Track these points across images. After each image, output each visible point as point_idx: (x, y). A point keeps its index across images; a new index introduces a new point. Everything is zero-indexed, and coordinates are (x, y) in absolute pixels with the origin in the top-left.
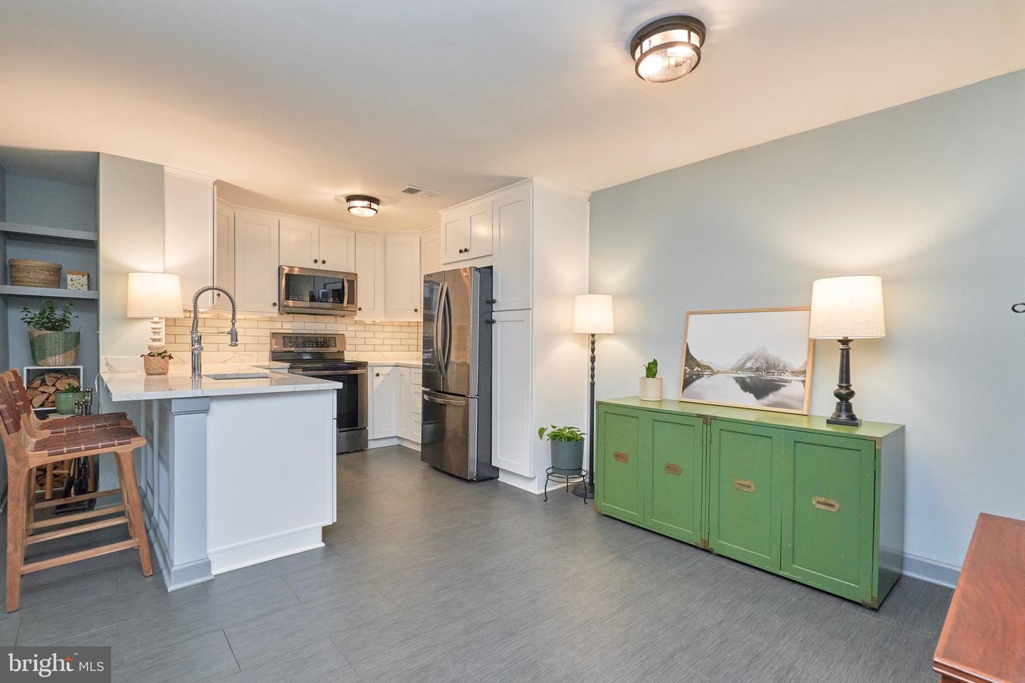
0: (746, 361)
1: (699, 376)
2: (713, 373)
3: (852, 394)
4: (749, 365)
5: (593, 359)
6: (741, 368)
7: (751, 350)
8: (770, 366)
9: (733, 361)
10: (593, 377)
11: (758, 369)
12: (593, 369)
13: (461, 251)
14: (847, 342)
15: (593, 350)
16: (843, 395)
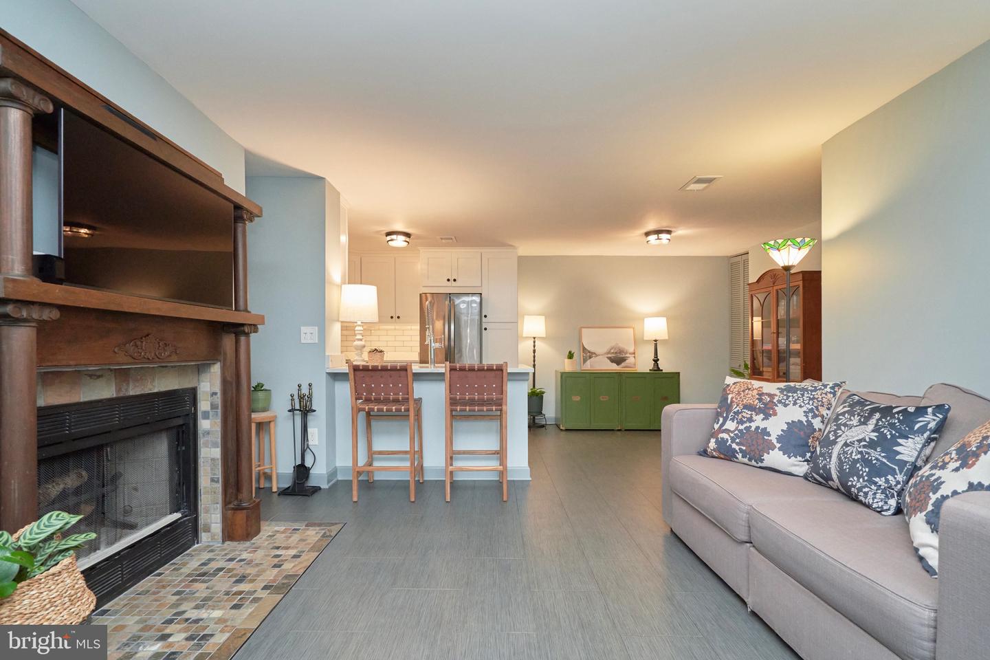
0: (612, 349)
1: (590, 357)
2: (597, 356)
3: (658, 360)
4: (612, 351)
5: (534, 351)
6: (609, 353)
7: (613, 344)
8: (621, 351)
9: (605, 350)
10: (534, 361)
11: (616, 353)
12: (534, 357)
13: (448, 280)
14: (656, 341)
15: (534, 346)
16: (656, 361)
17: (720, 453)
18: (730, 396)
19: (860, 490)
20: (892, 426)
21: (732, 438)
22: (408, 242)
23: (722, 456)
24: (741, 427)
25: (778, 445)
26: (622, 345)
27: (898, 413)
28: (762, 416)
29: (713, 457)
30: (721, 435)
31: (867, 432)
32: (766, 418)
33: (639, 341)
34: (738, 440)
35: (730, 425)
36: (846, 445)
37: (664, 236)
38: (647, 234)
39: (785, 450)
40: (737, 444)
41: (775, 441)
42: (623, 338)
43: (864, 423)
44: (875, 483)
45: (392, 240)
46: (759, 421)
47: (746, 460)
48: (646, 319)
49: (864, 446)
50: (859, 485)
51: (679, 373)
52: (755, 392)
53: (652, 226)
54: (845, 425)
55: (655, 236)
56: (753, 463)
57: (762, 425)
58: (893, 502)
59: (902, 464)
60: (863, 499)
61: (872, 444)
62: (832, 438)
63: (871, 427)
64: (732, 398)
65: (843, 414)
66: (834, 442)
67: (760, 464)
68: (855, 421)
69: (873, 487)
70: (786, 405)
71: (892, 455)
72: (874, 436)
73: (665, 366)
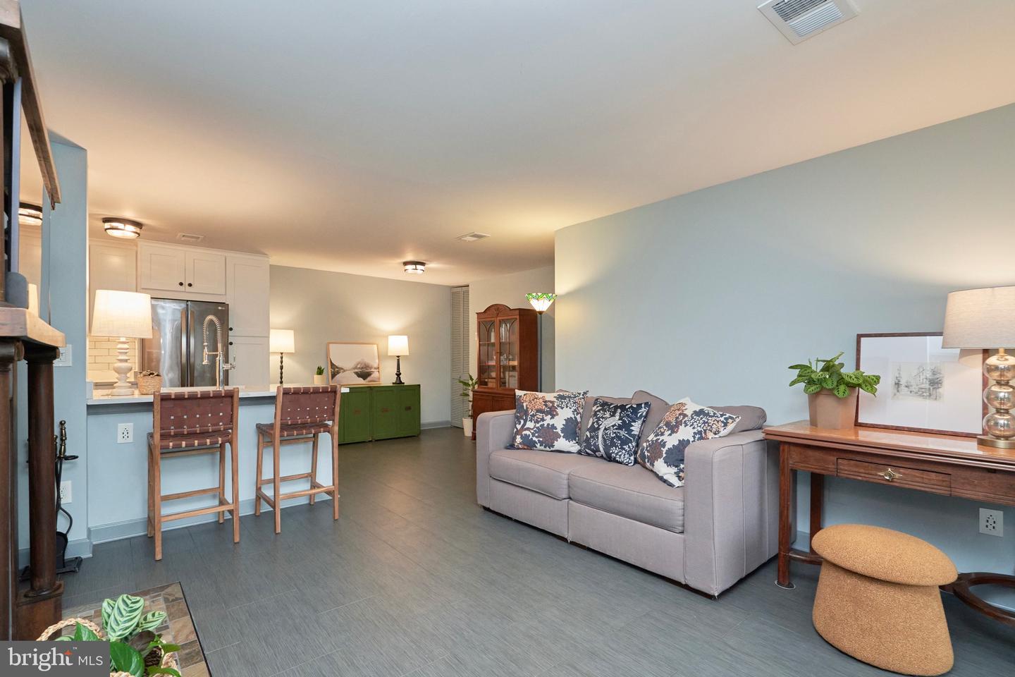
0: (358, 364)
1: (338, 373)
2: (344, 371)
3: (400, 374)
4: (359, 366)
5: (282, 368)
6: (356, 368)
7: (359, 360)
8: (367, 366)
9: (352, 365)
10: (281, 378)
11: (362, 368)
12: (281, 373)
13: (181, 284)
14: (398, 357)
15: (282, 362)
16: (398, 375)
17: (524, 445)
18: (525, 404)
19: (617, 454)
20: (628, 415)
21: (532, 433)
22: (139, 234)
23: (526, 447)
24: (538, 425)
25: (562, 435)
26: (368, 361)
27: (629, 408)
28: (549, 416)
29: (519, 449)
30: (524, 433)
31: (616, 420)
32: (552, 418)
33: (383, 356)
34: (536, 435)
35: (530, 425)
36: (606, 429)
37: (419, 267)
38: (406, 264)
39: (566, 437)
40: (537, 437)
41: (560, 432)
42: (369, 354)
43: (613, 415)
44: (624, 449)
45: (112, 228)
46: (548, 420)
47: (542, 448)
48: (390, 337)
49: (616, 429)
50: (616, 452)
51: (419, 385)
52: (541, 400)
53: (410, 258)
54: (603, 418)
55: (414, 267)
56: (548, 449)
57: (551, 422)
58: (632, 458)
59: (634, 436)
60: (619, 459)
61: (620, 427)
62: (596, 426)
63: (617, 417)
64: (527, 405)
65: (599, 411)
66: (598, 429)
67: (552, 449)
68: (607, 415)
69: (624, 452)
70: (562, 408)
71: (629, 432)
72: (620, 422)
73: (407, 380)
